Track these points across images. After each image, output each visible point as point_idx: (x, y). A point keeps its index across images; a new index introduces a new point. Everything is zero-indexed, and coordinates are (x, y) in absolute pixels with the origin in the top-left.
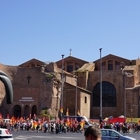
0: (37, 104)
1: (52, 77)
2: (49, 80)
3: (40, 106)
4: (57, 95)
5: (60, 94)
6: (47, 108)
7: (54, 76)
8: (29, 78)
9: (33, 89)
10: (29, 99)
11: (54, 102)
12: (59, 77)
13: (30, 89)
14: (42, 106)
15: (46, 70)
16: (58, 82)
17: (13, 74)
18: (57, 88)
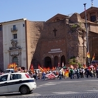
0: (65, 54)
1: (77, 27)
2: (73, 30)
3: (68, 55)
4: (83, 44)
6: (74, 57)
7: (78, 26)
8: (55, 31)
9: (60, 41)
10: (58, 50)
11: (81, 51)
12: (83, 27)
13: (57, 41)
14: (70, 55)
15: (70, 21)
16: (83, 31)
17: (41, 29)
18: (83, 38)
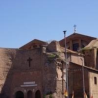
0: (40, 88)
1: (55, 58)
2: (51, 61)
3: (43, 90)
4: (62, 77)
5: (65, 76)
6: (51, 93)
7: (57, 56)
8: (30, 60)
11: (59, 85)
12: (62, 57)
13: (31, 73)
14: (46, 91)
15: (48, 50)
16: (62, 62)
17: (12, 57)
18: (62, 70)
